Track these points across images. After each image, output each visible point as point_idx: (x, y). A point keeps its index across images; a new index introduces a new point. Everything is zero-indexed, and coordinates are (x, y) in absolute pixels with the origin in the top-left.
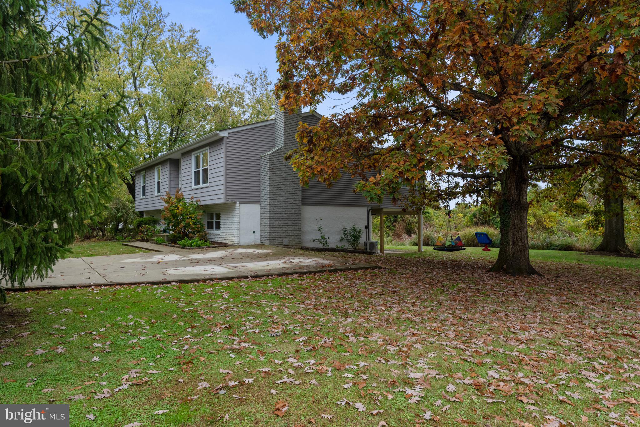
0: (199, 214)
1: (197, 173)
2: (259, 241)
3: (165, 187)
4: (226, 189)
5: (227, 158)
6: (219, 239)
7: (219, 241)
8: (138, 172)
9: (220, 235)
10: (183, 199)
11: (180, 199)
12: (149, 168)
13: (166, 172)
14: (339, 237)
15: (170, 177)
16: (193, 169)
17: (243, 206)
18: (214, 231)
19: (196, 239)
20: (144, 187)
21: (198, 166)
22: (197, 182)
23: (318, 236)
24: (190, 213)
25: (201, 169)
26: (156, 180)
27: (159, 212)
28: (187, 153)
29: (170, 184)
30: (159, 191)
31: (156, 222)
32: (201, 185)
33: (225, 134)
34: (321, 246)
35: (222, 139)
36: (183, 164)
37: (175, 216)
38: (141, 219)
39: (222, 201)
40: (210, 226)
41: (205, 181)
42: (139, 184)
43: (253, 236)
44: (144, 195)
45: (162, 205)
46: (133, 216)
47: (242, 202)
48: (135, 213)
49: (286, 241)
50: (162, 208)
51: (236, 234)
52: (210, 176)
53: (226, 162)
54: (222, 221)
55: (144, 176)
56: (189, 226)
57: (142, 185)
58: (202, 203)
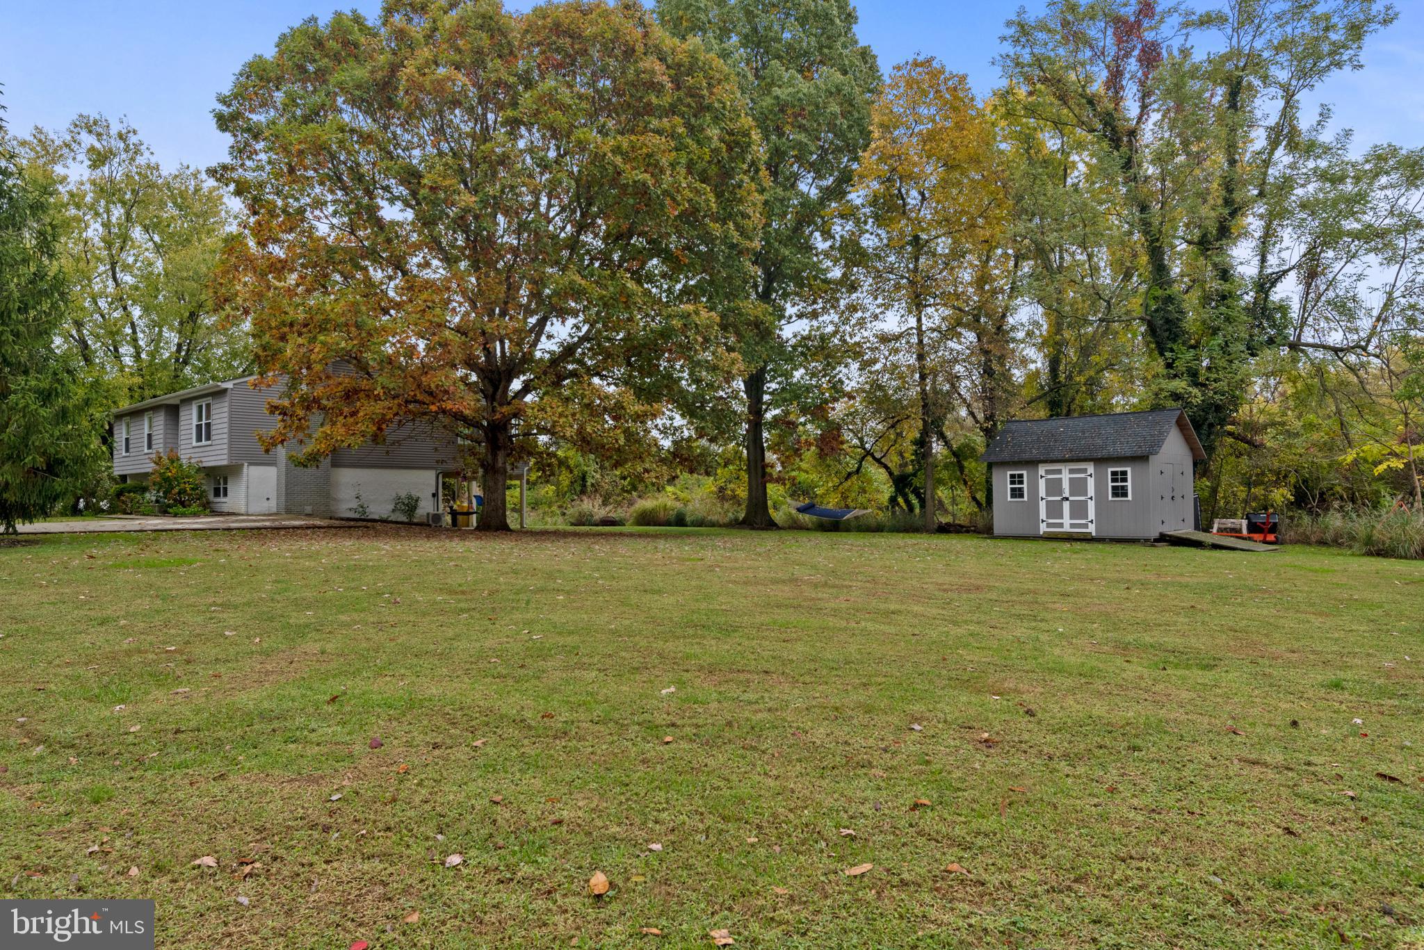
0: (199, 478)
1: (199, 427)
2: (274, 510)
3: (159, 444)
4: (230, 448)
5: (231, 412)
6: (225, 509)
7: (226, 510)
8: (119, 417)
9: (226, 503)
10: (178, 459)
11: (174, 459)
12: (136, 414)
13: (160, 420)
14: (391, 507)
15: (166, 429)
16: (195, 422)
17: (252, 468)
18: (222, 499)
19: (194, 507)
20: (127, 440)
21: (200, 418)
22: (199, 439)
23: (354, 504)
24: (188, 477)
25: (204, 422)
26: (146, 432)
27: (146, 475)
28: (187, 401)
29: (165, 438)
30: (150, 447)
31: (144, 490)
32: (204, 443)
33: (229, 385)
34: (357, 516)
35: (225, 390)
36: (181, 414)
37: (167, 480)
38: (123, 486)
39: (225, 463)
40: (217, 493)
41: (208, 438)
42: (121, 434)
43: (266, 504)
44: (127, 450)
45: (149, 467)
46: (107, 484)
47: (250, 464)
48: (111, 478)
49: (308, 509)
50: (150, 470)
51: (243, 502)
52: (213, 433)
53: (231, 418)
54: (229, 487)
55: (128, 425)
56: (185, 491)
57: (124, 436)
58: (205, 465)
